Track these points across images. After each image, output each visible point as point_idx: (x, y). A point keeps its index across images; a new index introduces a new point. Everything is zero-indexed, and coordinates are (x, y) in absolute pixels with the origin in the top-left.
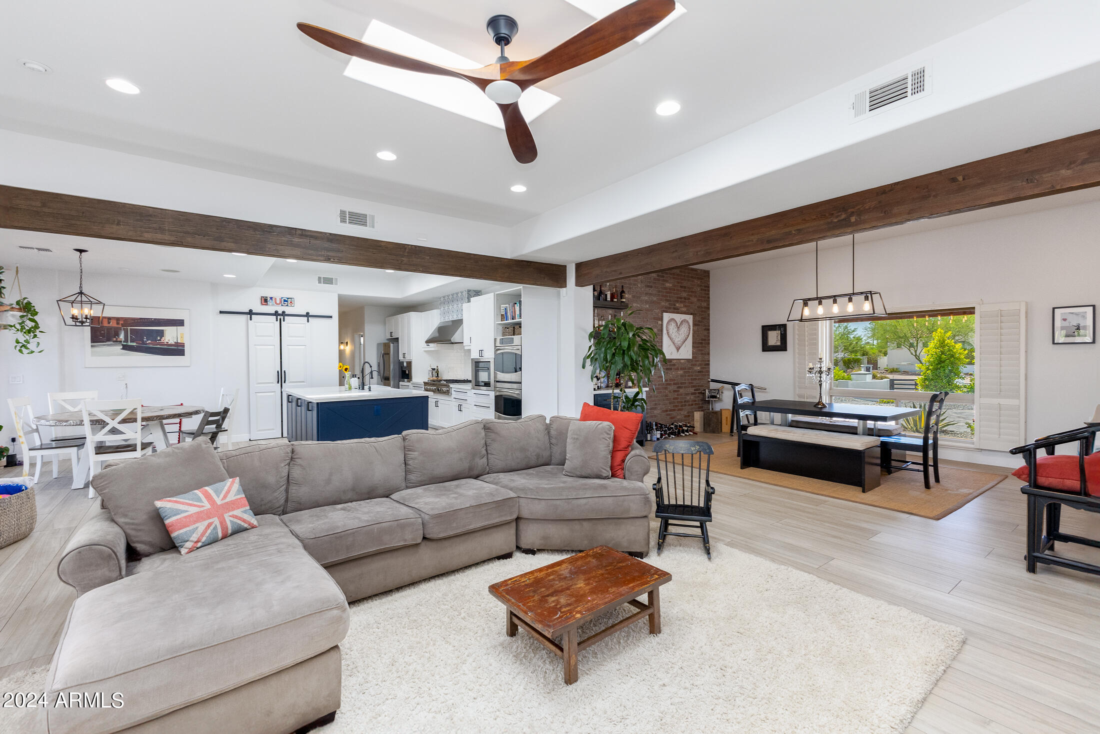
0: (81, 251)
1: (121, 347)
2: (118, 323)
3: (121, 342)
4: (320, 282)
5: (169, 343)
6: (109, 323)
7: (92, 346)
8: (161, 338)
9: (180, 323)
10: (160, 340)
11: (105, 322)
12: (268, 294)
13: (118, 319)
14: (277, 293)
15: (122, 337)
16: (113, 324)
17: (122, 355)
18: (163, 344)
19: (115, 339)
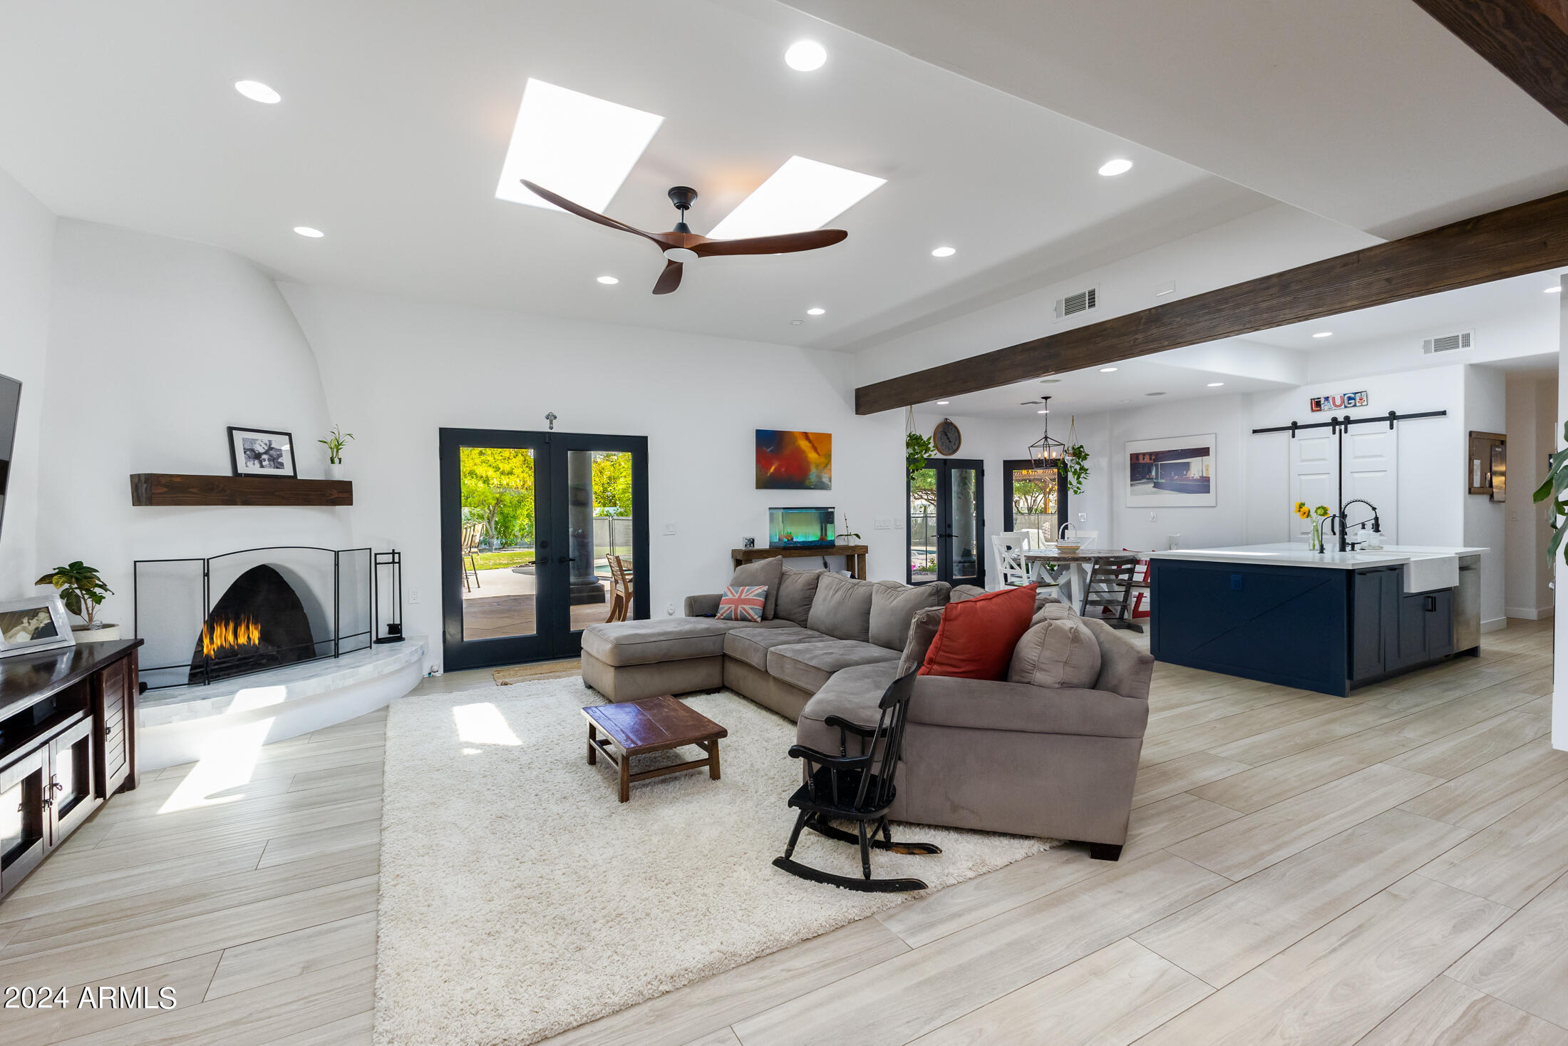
0: (1046, 398)
1: (1153, 485)
2: (1151, 459)
3: (1152, 479)
4: (1427, 350)
5: (1195, 478)
6: (1144, 459)
7: (1131, 485)
8: (1187, 473)
9: (1204, 452)
10: (1186, 475)
11: (1141, 457)
12: (1320, 393)
13: (1151, 454)
14: (1336, 389)
15: (1154, 473)
16: (1147, 460)
17: (1154, 493)
18: (1188, 479)
19: (1148, 476)
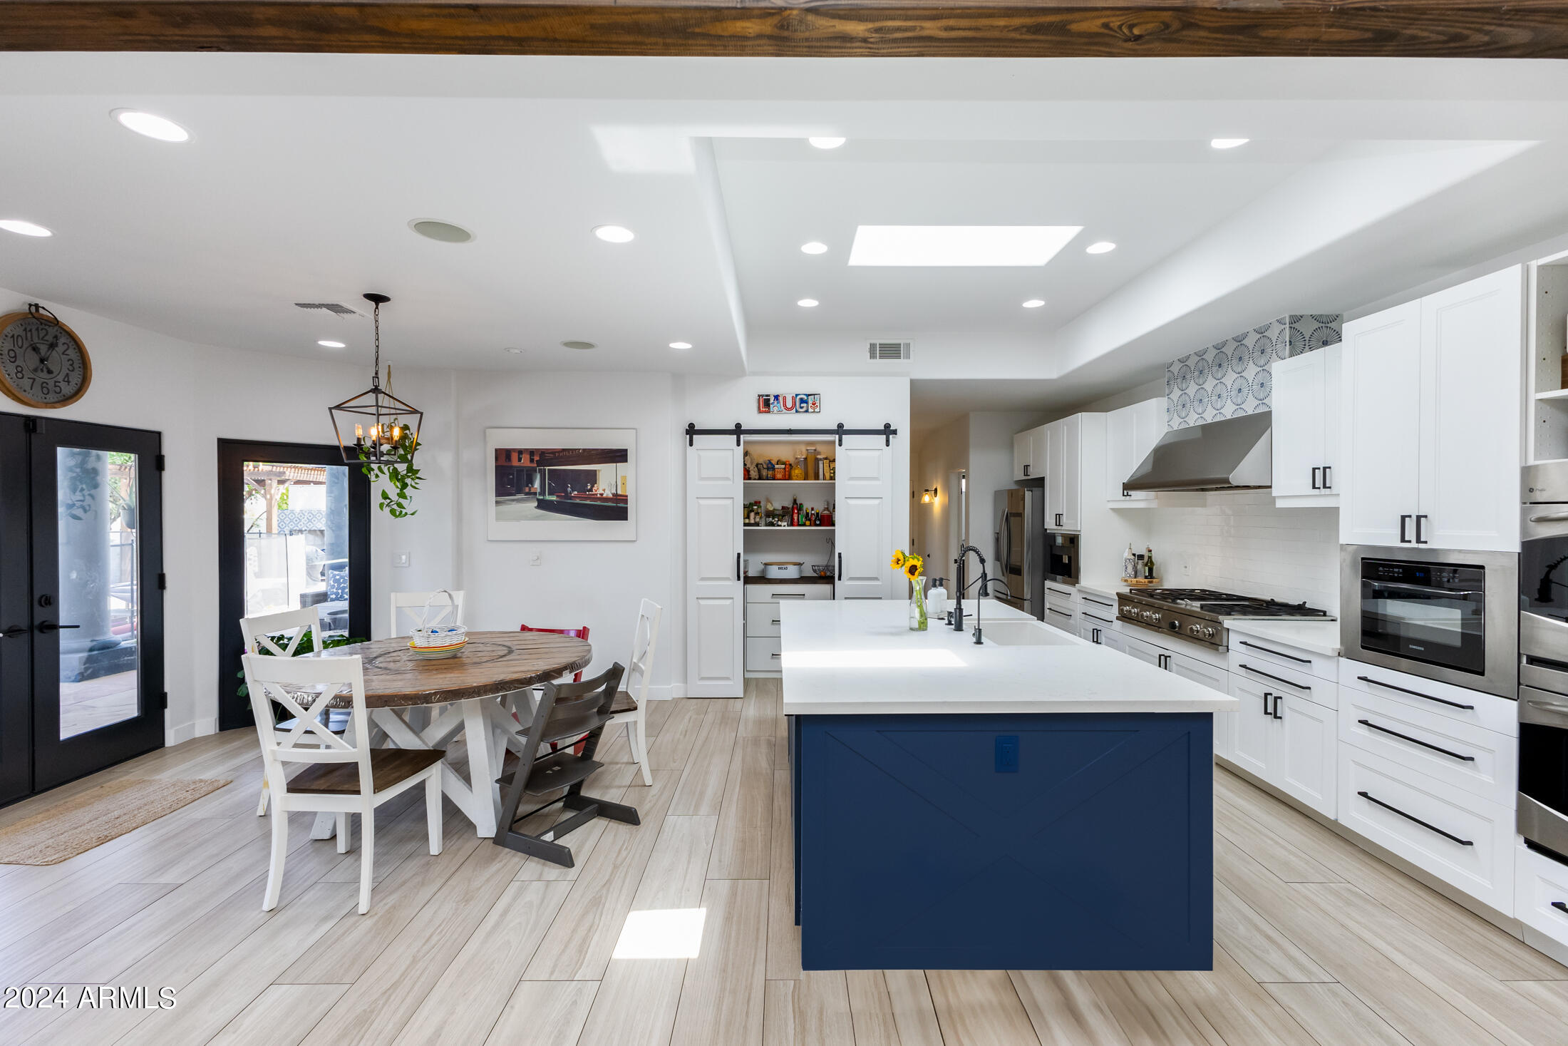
0: (377, 299)
1: (536, 504)
2: (532, 461)
3: (535, 494)
4: (873, 356)
5: (604, 495)
6: (520, 460)
7: (497, 502)
8: (593, 486)
9: (619, 456)
10: (591, 490)
11: (515, 456)
12: (771, 388)
13: (532, 452)
14: (788, 386)
15: (537, 484)
16: (525, 461)
17: (537, 518)
18: (594, 498)
19: (527, 489)
